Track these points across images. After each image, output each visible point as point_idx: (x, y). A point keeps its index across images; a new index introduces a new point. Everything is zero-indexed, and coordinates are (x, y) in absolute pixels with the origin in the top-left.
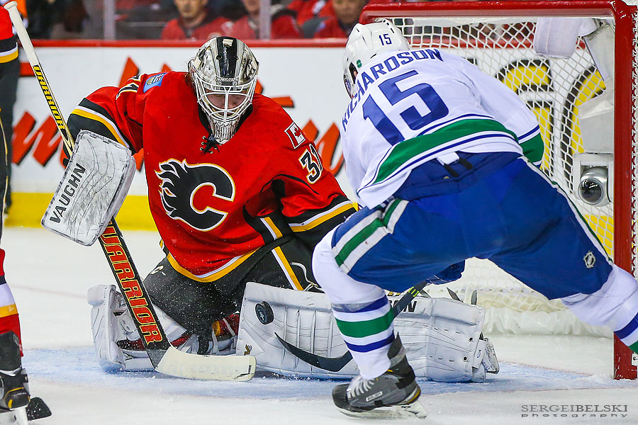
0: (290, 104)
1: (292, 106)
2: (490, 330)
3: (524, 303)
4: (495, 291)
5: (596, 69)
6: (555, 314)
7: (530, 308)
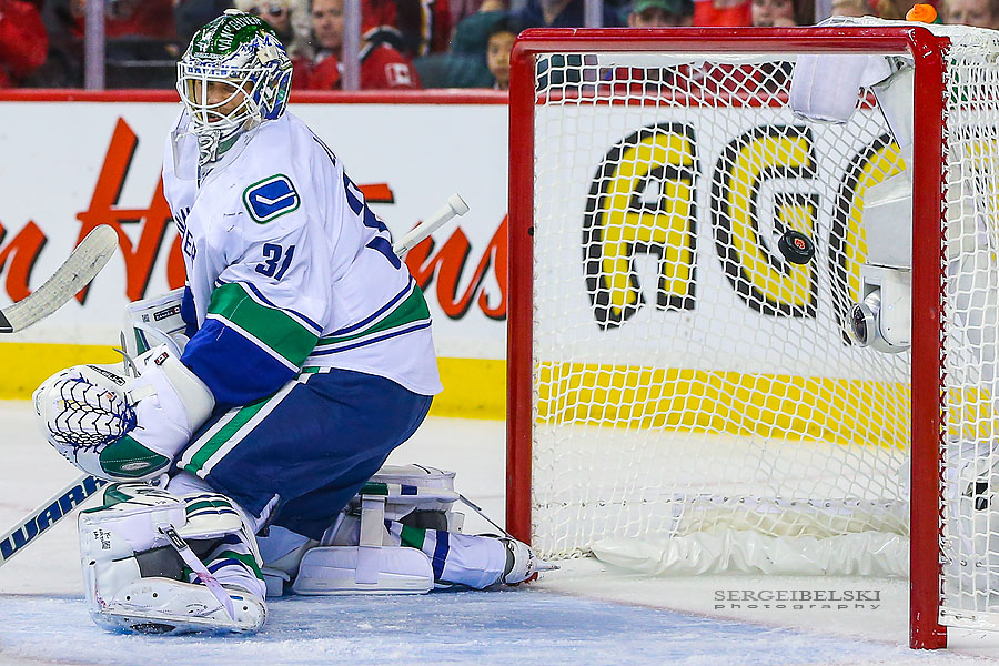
0: (388, 196)
1: (391, 200)
2: (725, 567)
3: (779, 521)
4: (732, 502)
5: (892, 138)
6: (830, 541)
7: (789, 531)
